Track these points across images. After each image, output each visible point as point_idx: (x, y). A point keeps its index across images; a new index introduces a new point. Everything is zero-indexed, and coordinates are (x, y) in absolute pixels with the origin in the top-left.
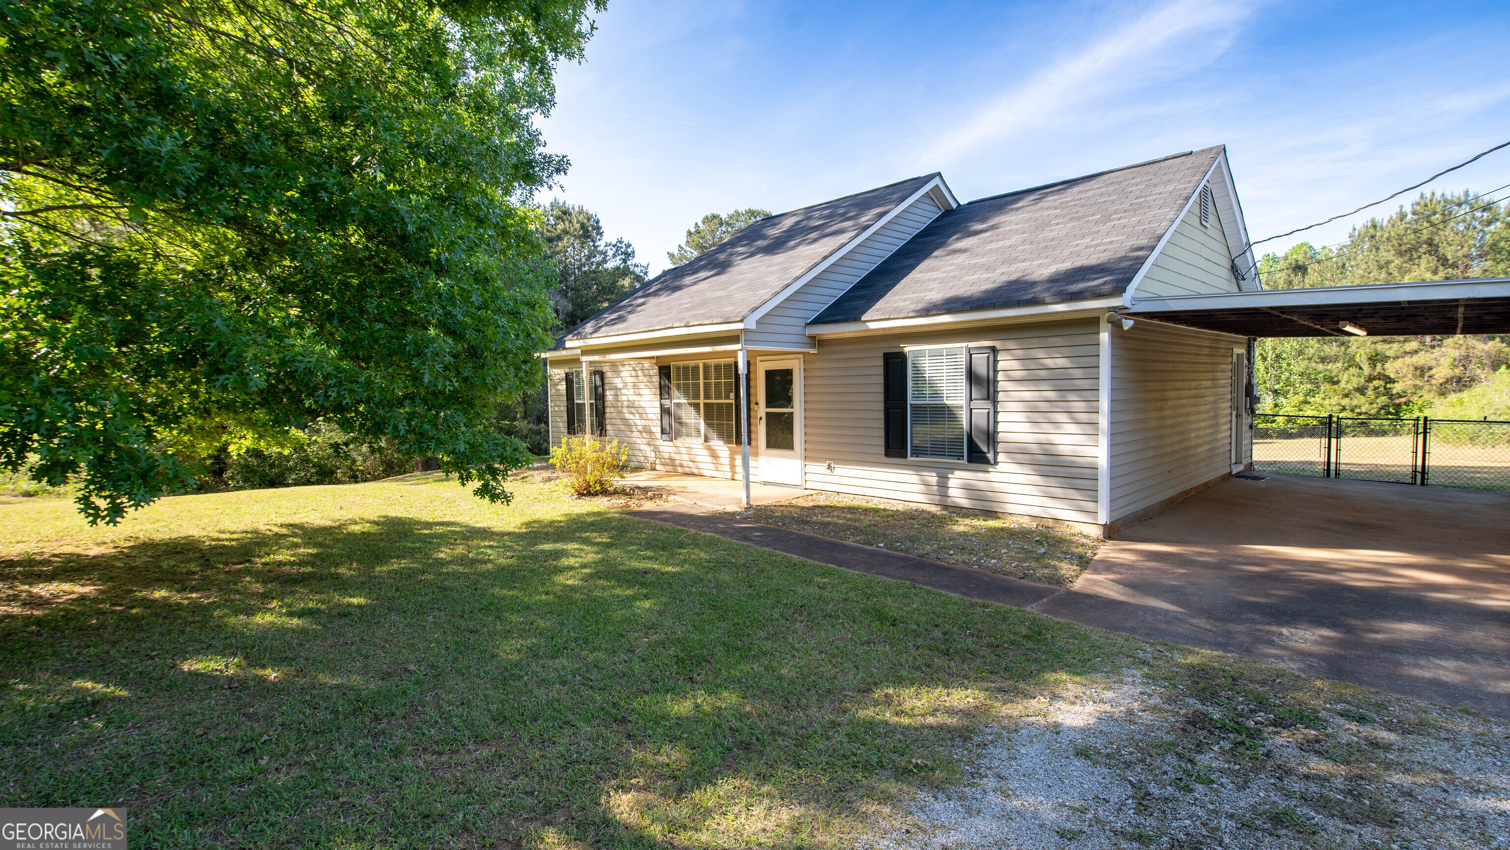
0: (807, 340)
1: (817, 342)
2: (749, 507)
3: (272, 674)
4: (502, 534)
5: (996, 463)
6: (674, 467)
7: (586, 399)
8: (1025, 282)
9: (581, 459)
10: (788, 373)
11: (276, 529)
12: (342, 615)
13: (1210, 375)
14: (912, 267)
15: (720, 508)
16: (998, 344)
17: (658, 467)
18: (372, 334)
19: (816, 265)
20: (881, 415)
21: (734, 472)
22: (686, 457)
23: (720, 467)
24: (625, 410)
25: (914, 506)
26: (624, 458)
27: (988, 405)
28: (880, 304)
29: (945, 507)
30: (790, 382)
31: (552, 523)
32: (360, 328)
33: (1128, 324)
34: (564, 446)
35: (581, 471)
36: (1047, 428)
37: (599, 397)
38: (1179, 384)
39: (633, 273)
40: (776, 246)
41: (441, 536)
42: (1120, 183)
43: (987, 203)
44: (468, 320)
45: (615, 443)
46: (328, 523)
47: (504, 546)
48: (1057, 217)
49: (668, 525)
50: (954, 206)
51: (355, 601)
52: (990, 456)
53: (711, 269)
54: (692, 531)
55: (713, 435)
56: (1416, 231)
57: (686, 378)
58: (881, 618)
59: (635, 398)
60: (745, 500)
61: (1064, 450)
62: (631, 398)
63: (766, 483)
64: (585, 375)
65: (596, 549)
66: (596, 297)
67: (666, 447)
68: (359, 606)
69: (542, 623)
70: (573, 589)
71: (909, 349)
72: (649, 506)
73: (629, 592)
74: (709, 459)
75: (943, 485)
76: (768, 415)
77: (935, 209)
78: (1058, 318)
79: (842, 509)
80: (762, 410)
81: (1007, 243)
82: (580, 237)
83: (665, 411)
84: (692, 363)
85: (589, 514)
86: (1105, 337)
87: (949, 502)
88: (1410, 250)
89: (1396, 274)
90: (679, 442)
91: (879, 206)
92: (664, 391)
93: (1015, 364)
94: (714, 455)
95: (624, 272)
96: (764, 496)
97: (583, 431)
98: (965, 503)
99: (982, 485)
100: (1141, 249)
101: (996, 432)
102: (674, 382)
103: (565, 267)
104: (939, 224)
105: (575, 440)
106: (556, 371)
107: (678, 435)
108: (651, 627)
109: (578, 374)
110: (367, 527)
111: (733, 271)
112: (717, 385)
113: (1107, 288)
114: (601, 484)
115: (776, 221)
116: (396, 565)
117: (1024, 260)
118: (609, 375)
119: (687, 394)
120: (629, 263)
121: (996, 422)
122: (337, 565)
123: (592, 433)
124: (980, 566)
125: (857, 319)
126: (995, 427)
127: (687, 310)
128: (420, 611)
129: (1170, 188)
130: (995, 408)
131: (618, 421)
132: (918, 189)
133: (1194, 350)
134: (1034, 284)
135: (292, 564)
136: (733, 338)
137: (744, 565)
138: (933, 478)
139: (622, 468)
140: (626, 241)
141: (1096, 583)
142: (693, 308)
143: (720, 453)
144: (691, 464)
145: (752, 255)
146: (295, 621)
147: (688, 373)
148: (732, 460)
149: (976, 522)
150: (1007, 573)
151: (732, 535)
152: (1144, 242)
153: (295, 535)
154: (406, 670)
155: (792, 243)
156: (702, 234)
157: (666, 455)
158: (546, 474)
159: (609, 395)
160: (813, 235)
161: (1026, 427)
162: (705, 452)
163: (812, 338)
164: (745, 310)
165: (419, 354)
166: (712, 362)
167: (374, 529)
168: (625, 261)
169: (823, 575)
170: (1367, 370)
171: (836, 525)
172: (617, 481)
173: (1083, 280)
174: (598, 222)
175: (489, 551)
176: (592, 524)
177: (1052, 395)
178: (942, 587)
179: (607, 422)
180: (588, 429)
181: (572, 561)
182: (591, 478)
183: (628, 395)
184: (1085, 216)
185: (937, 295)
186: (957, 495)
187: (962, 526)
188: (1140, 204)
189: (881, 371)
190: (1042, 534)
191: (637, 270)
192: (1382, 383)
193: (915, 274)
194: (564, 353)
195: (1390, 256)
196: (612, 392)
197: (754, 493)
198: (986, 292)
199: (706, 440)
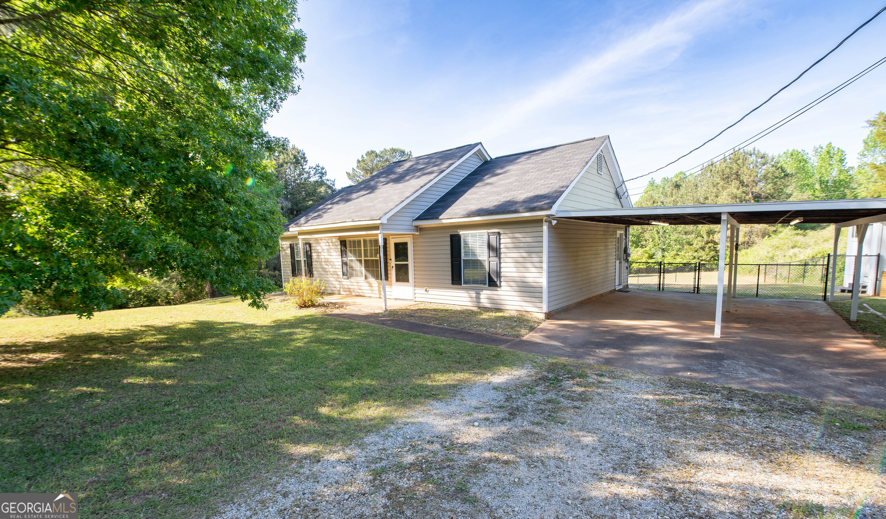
0: (414, 228)
1: (418, 229)
2: (386, 310)
3: (168, 382)
4: (262, 327)
5: (500, 286)
6: (350, 292)
7: (301, 258)
8: (513, 202)
9: (300, 288)
10: (406, 244)
11: (140, 328)
12: (190, 361)
13: (604, 244)
14: (465, 192)
15: (372, 312)
16: (501, 231)
17: (341, 293)
18: (200, 232)
19: (417, 190)
20: (450, 265)
21: (380, 294)
22: (356, 287)
23: (374, 292)
24: (323, 263)
25: (465, 308)
26: (323, 288)
27: (497, 259)
28: (449, 211)
29: (479, 308)
30: (407, 249)
31: (287, 321)
32: (194, 230)
33: (554, 222)
34: (291, 283)
35: (301, 295)
36: (522, 269)
37: (309, 257)
38: (586, 249)
39: (326, 184)
40: (400, 179)
41: (230, 328)
42: (562, 152)
43: (504, 158)
44: (245, 226)
45: (318, 281)
46: (167, 325)
47: (263, 331)
48: (533, 168)
49: (345, 320)
50: (489, 159)
51: (196, 355)
52: (498, 283)
53: (366, 190)
54: (357, 322)
55: (369, 275)
56: (730, 168)
57: (354, 247)
58: (436, 352)
59: (329, 257)
60: (384, 307)
61: (529, 280)
62: (326, 257)
63: (396, 299)
64: (301, 246)
65: (309, 331)
66: (305, 198)
67: (346, 282)
68: (198, 357)
69: (286, 360)
70: (299, 347)
71: (462, 233)
72: (336, 311)
73: (327, 347)
74: (368, 288)
75: (478, 298)
76: (396, 265)
77: (479, 161)
78: (526, 219)
79: (431, 310)
80: (393, 263)
81: (509, 181)
82: (294, 163)
83: (344, 264)
84: (356, 239)
85: (305, 316)
86: (545, 228)
87: (481, 305)
88: (728, 177)
89: (721, 189)
90: (352, 279)
91: (450, 159)
92: (343, 253)
93: (509, 240)
94: (370, 285)
95: (321, 183)
96: (394, 305)
97: (301, 274)
98: (488, 305)
99: (495, 297)
100: (563, 187)
101: (500, 272)
102: (348, 249)
103: (285, 181)
104: (481, 168)
105: (297, 279)
106: (284, 243)
107: (352, 275)
108: (334, 360)
109: (297, 244)
110: (189, 326)
111: (377, 192)
112: (371, 250)
113: (546, 206)
114: (312, 301)
115: (401, 163)
116: (210, 341)
117: (515, 190)
118: (313, 245)
119: (355, 254)
120: (323, 178)
121: (500, 267)
122: (180, 342)
123: (306, 275)
124: (487, 331)
125: (437, 218)
126: (500, 270)
127: (353, 212)
128: (228, 357)
129: (581, 156)
130: (500, 260)
131: (320, 270)
132: (470, 151)
133: (594, 232)
134: (516, 203)
135: (156, 342)
136: (376, 228)
137: (380, 335)
138: (473, 294)
139: (322, 294)
140: (321, 166)
141: (533, 336)
142: (355, 212)
143: (373, 285)
144: (359, 291)
145: (388, 183)
146: (169, 364)
147: (356, 243)
148: (379, 287)
149: (491, 314)
150: (498, 334)
151: (377, 323)
152: (565, 184)
153: (150, 330)
154: (228, 378)
155: (407, 178)
156: (366, 162)
157: (346, 287)
158: (282, 297)
159: (314, 255)
160: (418, 174)
161: (514, 270)
162: (366, 284)
163: (417, 227)
164: (381, 213)
165: (223, 242)
166: (368, 238)
167: (193, 326)
168: (321, 177)
169: (416, 337)
170: (706, 238)
171: (426, 317)
172: (320, 300)
173: (536, 202)
174: (304, 154)
175: (257, 334)
176: (307, 320)
177: (525, 255)
178: (467, 340)
179: (314, 269)
180: (303, 274)
181: (298, 336)
182: (306, 299)
183: (324, 255)
184: (544, 169)
185: (474, 207)
186: (485, 302)
187: (485, 316)
188: (568, 164)
189: (449, 243)
190: (518, 318)
191: (328, 183)
192: (712, 245)
193: (466, 196)
194: (289, 233)
195: (718, 180)
196: (316, 254)
197: (388, 304)
198: (495, 206)
199: (366, 278)
